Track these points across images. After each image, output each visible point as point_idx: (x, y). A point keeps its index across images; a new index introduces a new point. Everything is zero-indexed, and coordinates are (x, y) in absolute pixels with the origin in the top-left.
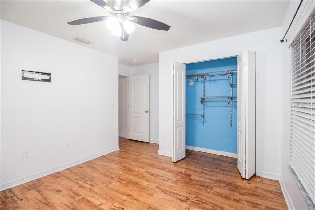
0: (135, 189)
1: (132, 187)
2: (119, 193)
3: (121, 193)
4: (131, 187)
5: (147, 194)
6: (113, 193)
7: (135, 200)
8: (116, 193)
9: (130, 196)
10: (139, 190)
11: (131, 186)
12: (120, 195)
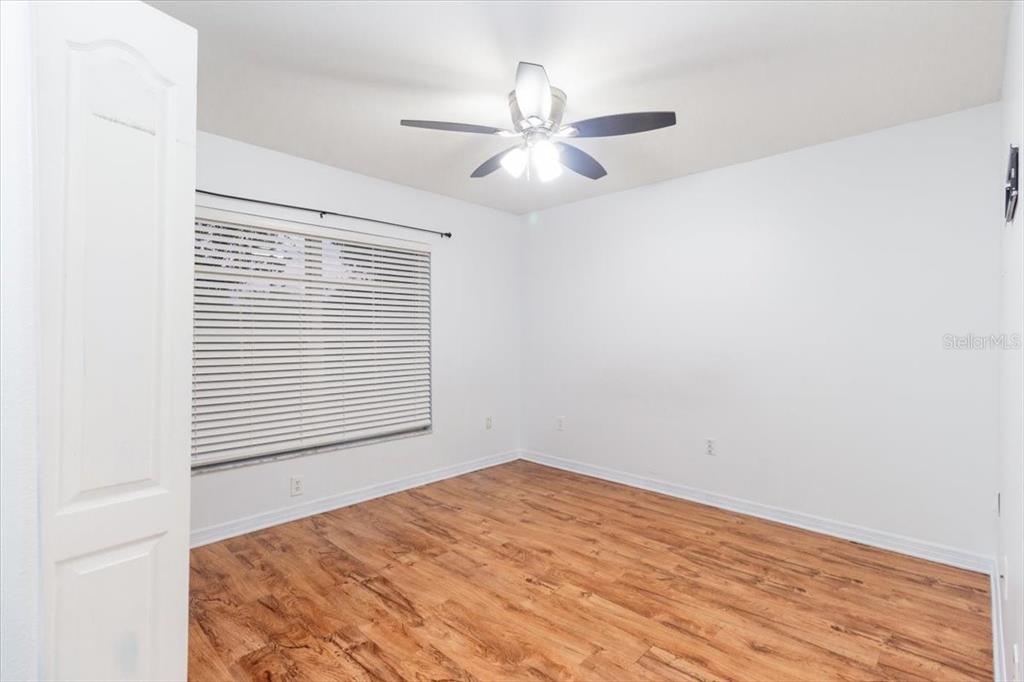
0: (494, 626)
1: (503, 635)
2: (546, 620)
3: (539, 617)
4: (507, 634)
5: (461, 606)
6: (563, 622)
7: (500, 594)
8: (555, 618)
9: (512, 608)
10: (483, 622)
11: (505, 639)
12: (540, 612)
